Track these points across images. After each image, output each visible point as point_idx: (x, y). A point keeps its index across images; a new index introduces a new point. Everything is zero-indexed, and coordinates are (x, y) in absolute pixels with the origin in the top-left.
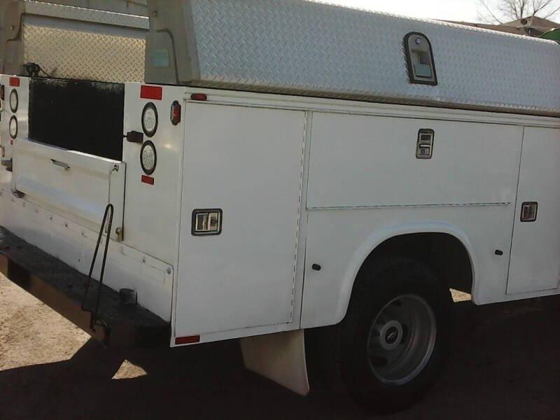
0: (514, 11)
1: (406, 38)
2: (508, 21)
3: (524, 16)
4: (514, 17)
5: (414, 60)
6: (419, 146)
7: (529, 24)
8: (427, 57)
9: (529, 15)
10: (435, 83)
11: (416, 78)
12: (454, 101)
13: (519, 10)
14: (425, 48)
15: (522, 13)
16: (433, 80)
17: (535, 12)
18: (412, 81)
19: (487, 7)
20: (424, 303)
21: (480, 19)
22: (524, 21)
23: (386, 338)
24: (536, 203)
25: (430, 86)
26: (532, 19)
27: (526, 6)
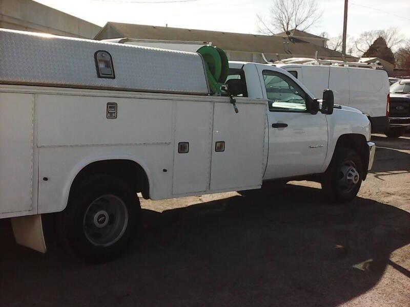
0: (282, 26)
1: (96, 54)
2: (278, 33)
3: (290, 29)
4: (283, 29)
5: (102, 65)
6: (108, 112)
7: (292, 35)
8: (109, 64)
9: (293, 29)
10: (114, 78)
11: (101, 75)
12: (127, 87)
13: (285, 25)
14: (108, 58)
15: (288, 27)
16: (112, 76)
17: (296, 26)
18: (99, 76)
19: (263, 23)
20: (119, 199)
21: (260, 32)
22: (288, 33)
23: (98, 220)
24: (188, 143)
25: (111, 80)
26: (293, 31)
27: (290, 22)
